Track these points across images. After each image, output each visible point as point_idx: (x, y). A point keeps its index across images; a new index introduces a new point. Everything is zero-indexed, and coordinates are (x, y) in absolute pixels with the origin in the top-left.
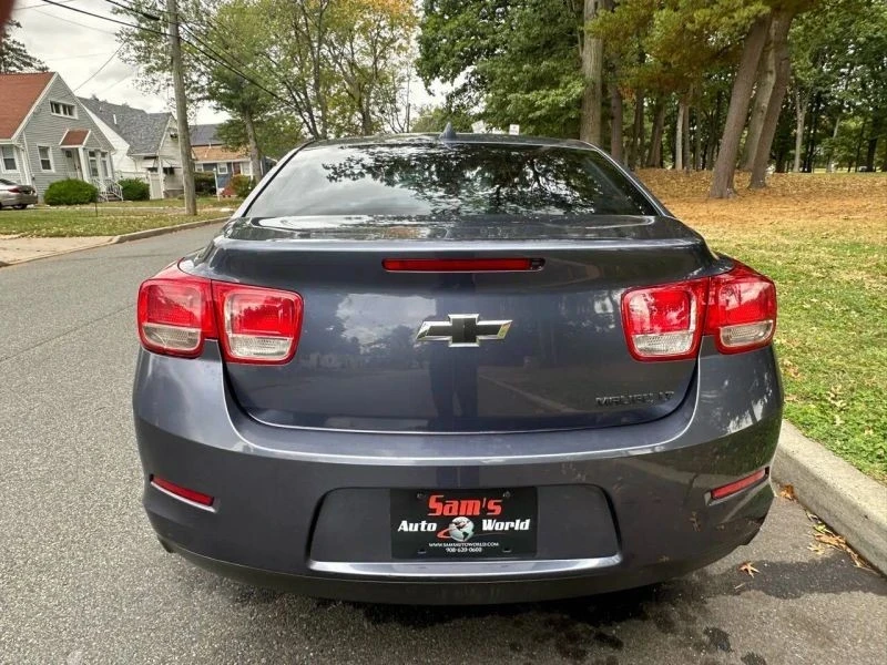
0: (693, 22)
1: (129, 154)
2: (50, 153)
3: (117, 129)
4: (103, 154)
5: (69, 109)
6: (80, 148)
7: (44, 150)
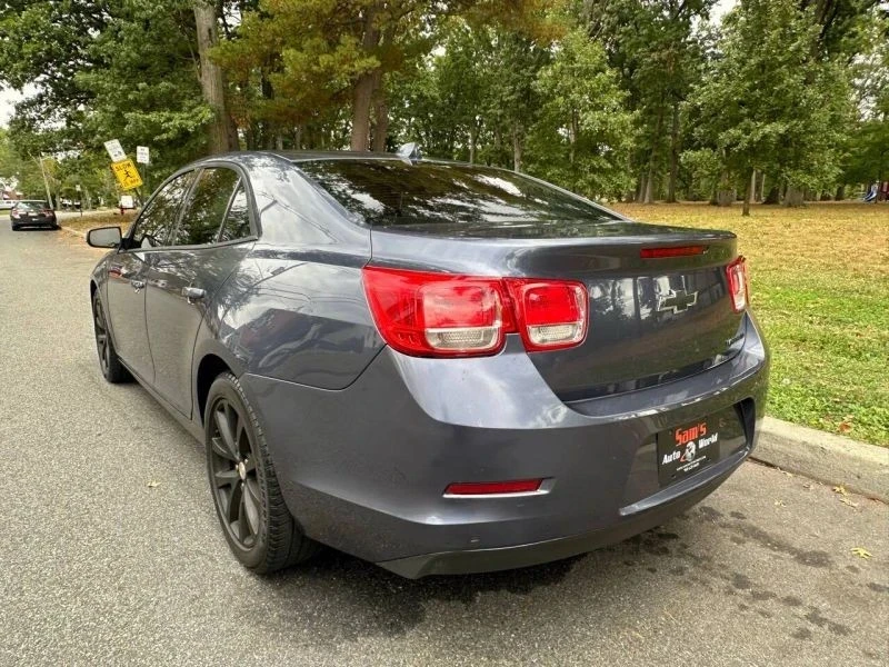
0: (318, 64)
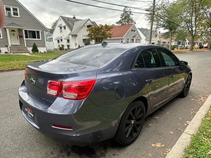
1: (145, 40)
2: (129, 40)
3: (144, 34)
4: (139, 40)
5: (134, 31)
6: (135, 39)
7: (128, 39)
